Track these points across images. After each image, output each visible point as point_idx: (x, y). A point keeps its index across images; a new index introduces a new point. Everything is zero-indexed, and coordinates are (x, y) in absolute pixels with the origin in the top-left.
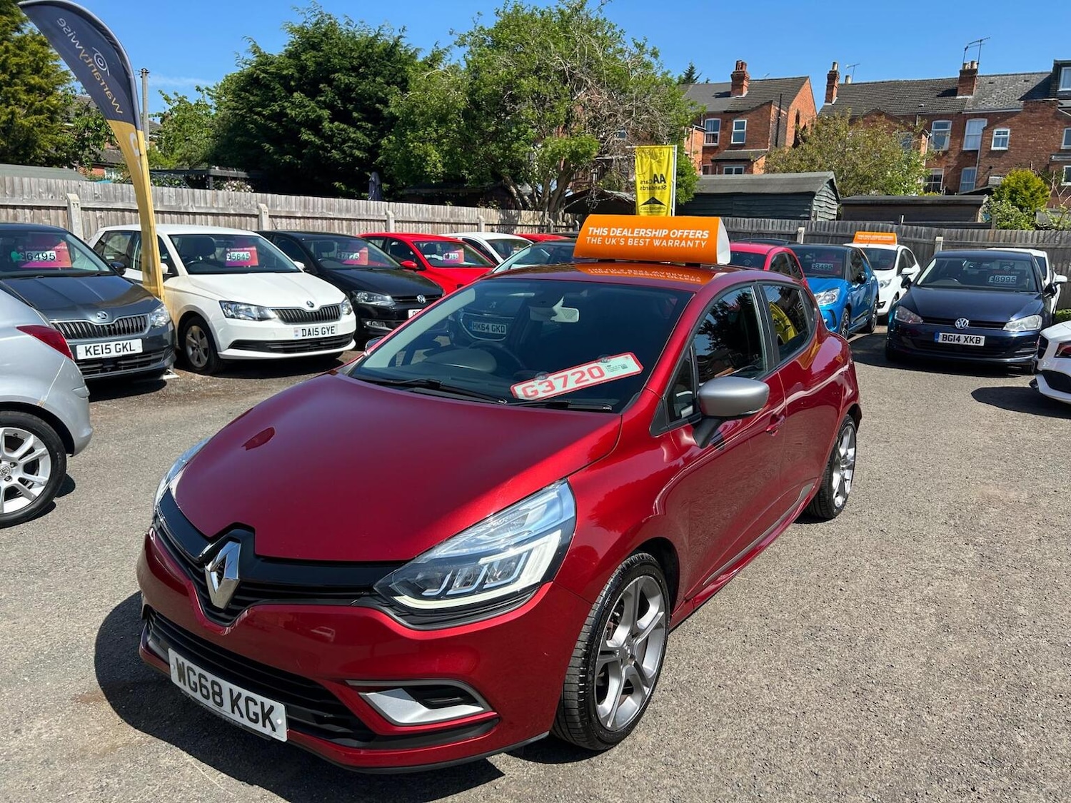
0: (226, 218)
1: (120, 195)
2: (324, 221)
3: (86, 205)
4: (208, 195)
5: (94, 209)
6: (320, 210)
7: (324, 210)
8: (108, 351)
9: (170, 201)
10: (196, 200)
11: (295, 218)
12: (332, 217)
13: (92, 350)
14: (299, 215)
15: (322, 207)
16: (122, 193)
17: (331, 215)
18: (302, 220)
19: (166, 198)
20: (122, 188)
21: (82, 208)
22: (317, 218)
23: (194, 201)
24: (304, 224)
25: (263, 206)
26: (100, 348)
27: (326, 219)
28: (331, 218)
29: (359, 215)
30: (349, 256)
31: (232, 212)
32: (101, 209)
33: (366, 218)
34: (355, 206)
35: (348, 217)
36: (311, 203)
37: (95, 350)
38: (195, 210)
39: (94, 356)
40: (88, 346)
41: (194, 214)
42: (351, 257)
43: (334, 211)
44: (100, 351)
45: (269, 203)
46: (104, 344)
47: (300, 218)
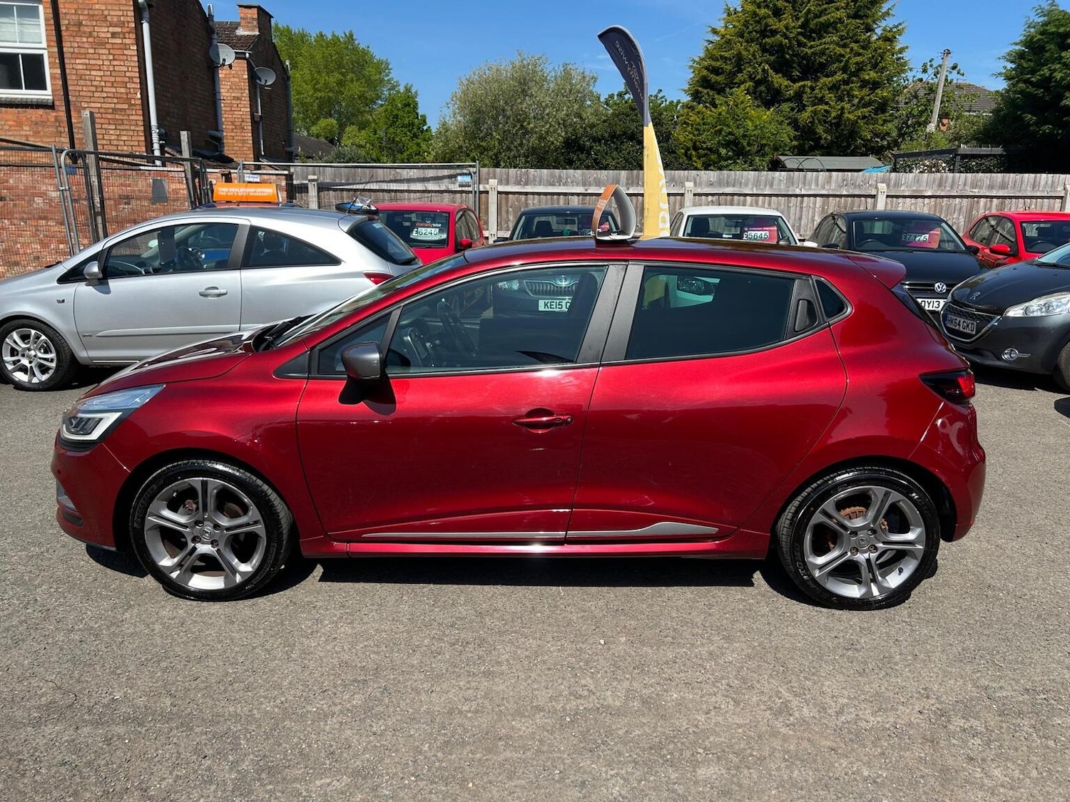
0: (837, 199)
1: (733, 181)
2: (965, 200)
3: (699, 191)
4: (820, 177)
5: (707, 195)
6: (960, 188)
7: (967, 188)
8: (560, 307)
9: (779, 184)
10: (807, 182)
11: (924, 197)
12: (977, 194)
13: (549, 305)
14: (929, 194)
15: (965, 185)
16: (735, 179)
17: (976, 192)
18: (933, 199)
19: (776, 182)
20: (735, 175)
21: (695, 195)
22: (955, 197)
23: (804, 184)
24: (936, 203)
25: (882, 186)
26: (554, 304)
27: (967, 197)
28: (974, 197)
29: (1020, 191)
30: (915, 237)
31: (845, 193)
32: (713, 195)
33: (1029, 194)
34: (1015, 181)
35: (1001, 195)
36: (950, 180)
37: (551, 305)
38: (803, 193)
39: (550, 310)
40: (547, 301)
41: (803, 196)
42: (918, 239)
43: (981, 187)
44: (554, 306)
45: (892, 182)
46: (558, 301)
47: (930, 197)
